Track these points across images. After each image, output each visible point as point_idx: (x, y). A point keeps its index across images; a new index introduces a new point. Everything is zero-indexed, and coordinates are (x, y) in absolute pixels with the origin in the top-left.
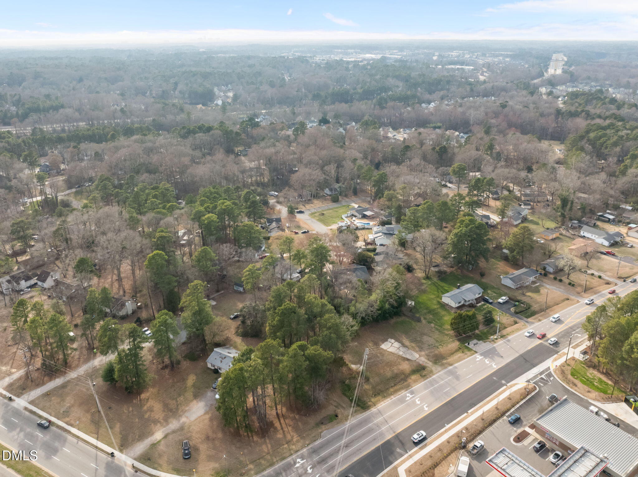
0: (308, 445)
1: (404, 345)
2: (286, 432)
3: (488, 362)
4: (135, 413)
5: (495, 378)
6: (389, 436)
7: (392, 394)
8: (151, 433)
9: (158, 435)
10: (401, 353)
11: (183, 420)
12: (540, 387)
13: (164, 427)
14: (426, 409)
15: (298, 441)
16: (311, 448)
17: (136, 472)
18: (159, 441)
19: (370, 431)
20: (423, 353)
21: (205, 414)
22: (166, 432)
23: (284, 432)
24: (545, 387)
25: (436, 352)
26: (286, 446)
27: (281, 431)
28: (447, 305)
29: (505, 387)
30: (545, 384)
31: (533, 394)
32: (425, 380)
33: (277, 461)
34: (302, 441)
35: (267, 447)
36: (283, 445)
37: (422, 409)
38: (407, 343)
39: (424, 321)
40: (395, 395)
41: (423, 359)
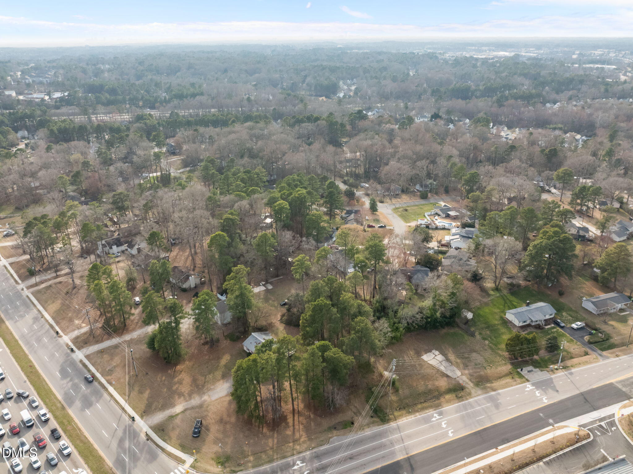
0: (313, 448)
1: (448, 360)
2: (296, 430)
3: (538, 395)
4: (166, 382)
5: (541, 415)
6: (400, 457)
7: (417, 411)
8: (173, 405)
9: (178, 409)
10: (442, 368)
11: (205, 397)
12: (595, 435)
13: (187, 401)
14: (451, 435)
15: (304, 442)
16: (315, 452)
17: (148, 440)
18: (177, 415)
19: (382, 447)
20: (467, 372)
21: (226, 396)
22: (186, 407)
23: (294, 429)
24: (602, 438)
25: (482, 373)
26: (291, 444)
27: (291, 428)
28: (511, 322)
29: (551, 427)
30: (603, 433)
31: (584, 442)
32: (460, 402)
33: (277, 458)
34: (308, 443)
35: (273, 441)
36: (290, 443)
37: (446, 434)
38: (452, 357)
39: (478, 337)
40: (421, 413)
41: (464, 378)
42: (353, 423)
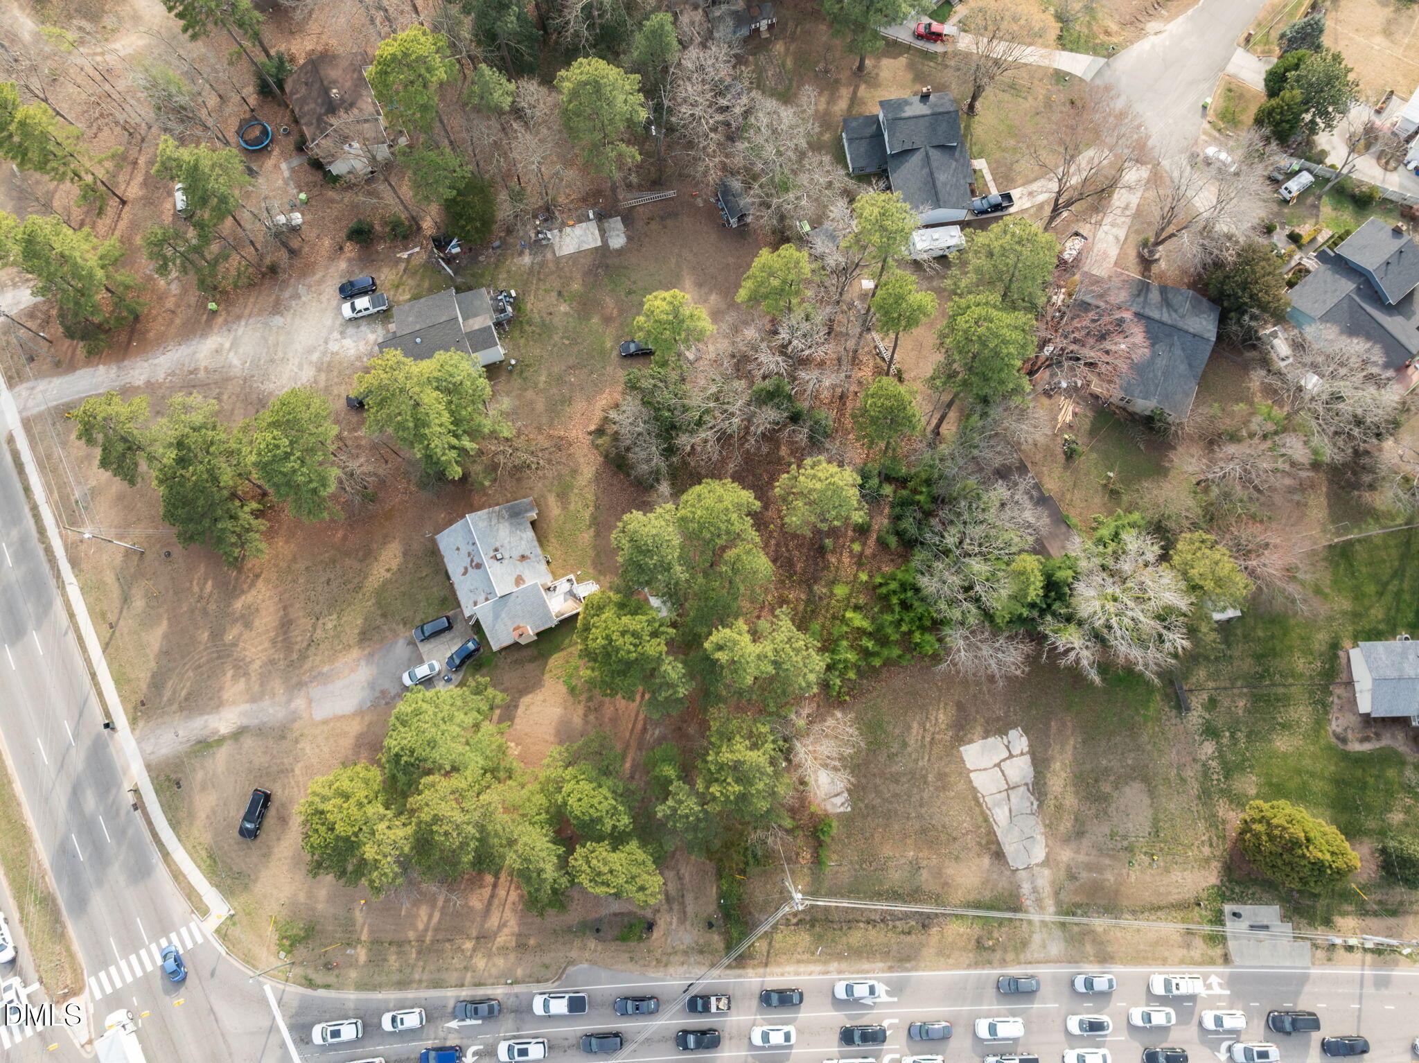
0: (515, 982)
1: (1038, 788)
2: (496, 902)
4: (212, 607)
7: (839, 957)
8: (216, 704)
9: (224, 721)
10: (1000, 816)
11: (299, 703)
13: (253, 700)
15: (504, 950)
16: (517, 996)
17: (135, 807)
18: (221, 741)
20: (1066, 855)
21: (355, 715)
22: (245, 722)
23: (492, 896)
25: (1110, 877)
26: (468, 945)
27: (487, 892)
28: (1350, 683)
32: (976, 965)
33: (420, 981)
34: (512, 957)
35: (430, 916)
36: (468, 938)
38: (1059, 780)
39: (1196, 716)
40: (844, 965)
41: (1044, 879)
42: (650, 926)
